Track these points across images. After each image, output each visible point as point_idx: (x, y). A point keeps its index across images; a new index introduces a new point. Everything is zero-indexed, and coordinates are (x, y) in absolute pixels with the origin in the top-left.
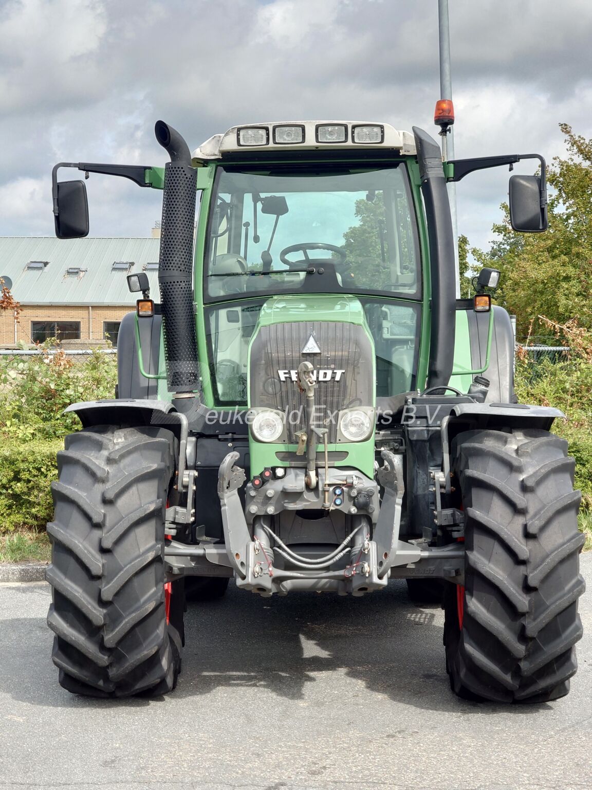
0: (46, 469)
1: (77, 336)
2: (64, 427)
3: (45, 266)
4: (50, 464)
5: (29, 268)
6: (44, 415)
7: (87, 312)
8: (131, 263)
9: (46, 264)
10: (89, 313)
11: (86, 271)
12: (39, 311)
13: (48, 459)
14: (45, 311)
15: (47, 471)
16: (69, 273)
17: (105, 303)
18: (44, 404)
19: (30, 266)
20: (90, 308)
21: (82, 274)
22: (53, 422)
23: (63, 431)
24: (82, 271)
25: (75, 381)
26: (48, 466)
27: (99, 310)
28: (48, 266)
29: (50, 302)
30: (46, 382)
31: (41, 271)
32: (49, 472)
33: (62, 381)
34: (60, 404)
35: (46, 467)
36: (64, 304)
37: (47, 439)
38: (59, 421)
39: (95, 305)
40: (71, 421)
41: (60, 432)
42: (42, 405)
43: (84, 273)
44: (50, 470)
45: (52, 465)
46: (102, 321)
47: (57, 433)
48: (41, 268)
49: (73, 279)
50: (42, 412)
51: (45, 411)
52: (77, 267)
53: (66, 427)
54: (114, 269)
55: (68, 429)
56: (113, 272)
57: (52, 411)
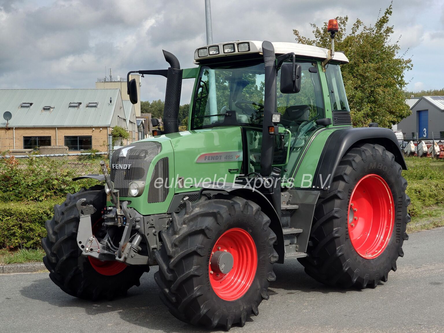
0: (2, 217)
1: (49, 144)
2: (14, 195)
3: (31, 105)
4: (4, 214)
5: (22, 107)
6: (4, 189)
7: (55, 131)
8: (79, 103)
9: (31, 104)
10: (56, 131)
11: (54, 108)
12: (27, 131)
13: (3, 212)
14: (31, 131)
15: (3, 218)
16: (44, 109)
17: (65, 125)
18: (4, 184)
19: (22, 106)
20: (57, 128)
21: (52, 110)
22: (8, 193)
23: (14, 198)
24: (52, 108)
25: (21, 171)
26: (3, 215)
27: (61, 130)
28: (32, 105)
29: (34, 126)
30: (5, 173)
31: (29, 108)
32: (3, 219)
33: (14, 172)
34: (12, 183)
35: (2, 216)
36: (42, 127)
37: (5, 202)
38: (11, 192)
39: (59, 127)
40: (18, 192)
41: (12, 198)
42: (3, 185)
43: (53, 109)
44: (4, 217)
45: (5, 215)
46: (63, 136)
47: (10, 198)
48: (28, 107)
49: (47, 112)
50: (3, 188)
51: (4, 188)
52: (49, 106)
53: (16, 195)
54: (70, 107)
55: (16, 196)
56: (70, 108)
57: (8, 187)
